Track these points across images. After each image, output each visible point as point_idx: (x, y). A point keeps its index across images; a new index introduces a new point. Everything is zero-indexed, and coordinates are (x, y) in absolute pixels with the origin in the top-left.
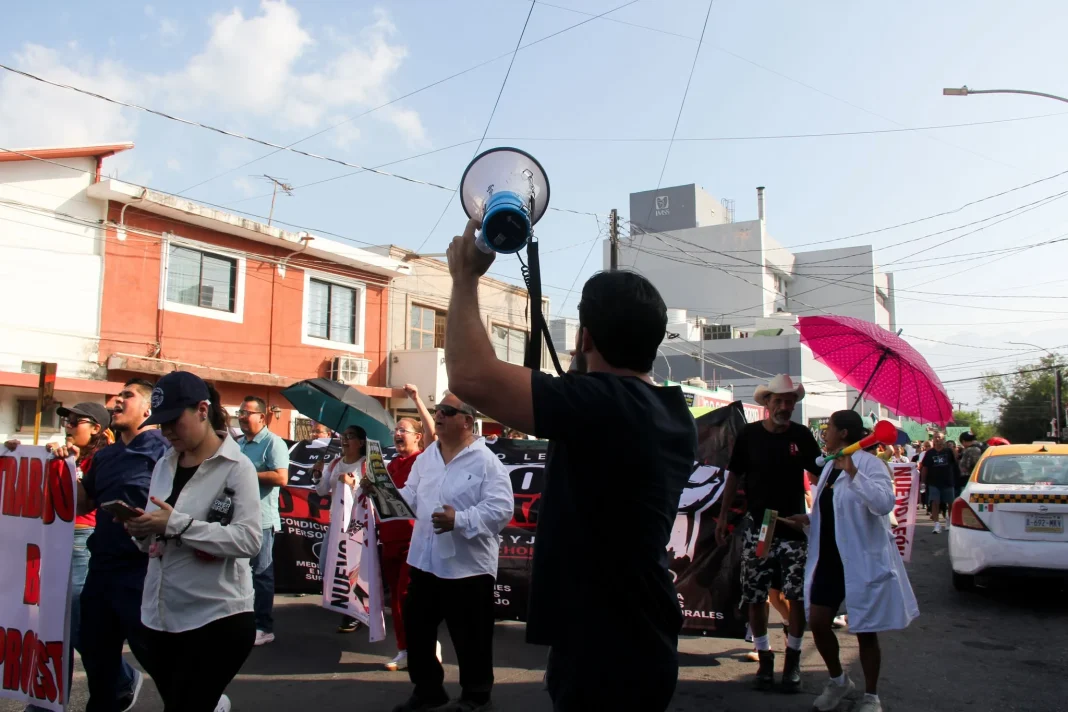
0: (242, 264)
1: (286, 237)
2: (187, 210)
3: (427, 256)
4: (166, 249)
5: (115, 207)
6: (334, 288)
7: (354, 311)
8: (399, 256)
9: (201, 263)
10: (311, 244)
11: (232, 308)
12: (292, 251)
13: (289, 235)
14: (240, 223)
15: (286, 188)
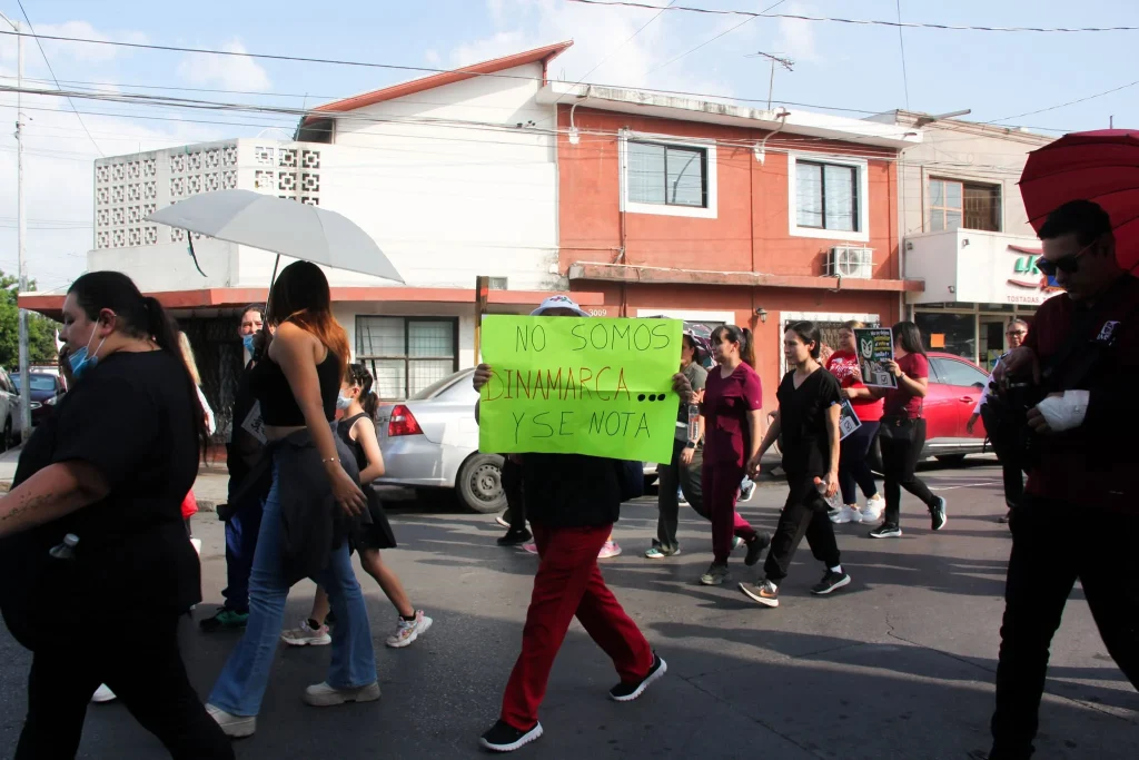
0: (712, 153)
1: (757, 116)
2: (638, 101)
3: (943, 118)
4: (624, 147)
5: (564, 108)
6: (827, 168)
7: (855, 192)
8: (909, 122)
9: (665, 158)
10: (788, 120)
11: (705, 204)
12: (768, 132)
13: (761, 112)
14: (701, 108)
15: (787, 64)
